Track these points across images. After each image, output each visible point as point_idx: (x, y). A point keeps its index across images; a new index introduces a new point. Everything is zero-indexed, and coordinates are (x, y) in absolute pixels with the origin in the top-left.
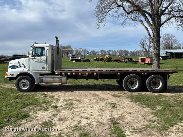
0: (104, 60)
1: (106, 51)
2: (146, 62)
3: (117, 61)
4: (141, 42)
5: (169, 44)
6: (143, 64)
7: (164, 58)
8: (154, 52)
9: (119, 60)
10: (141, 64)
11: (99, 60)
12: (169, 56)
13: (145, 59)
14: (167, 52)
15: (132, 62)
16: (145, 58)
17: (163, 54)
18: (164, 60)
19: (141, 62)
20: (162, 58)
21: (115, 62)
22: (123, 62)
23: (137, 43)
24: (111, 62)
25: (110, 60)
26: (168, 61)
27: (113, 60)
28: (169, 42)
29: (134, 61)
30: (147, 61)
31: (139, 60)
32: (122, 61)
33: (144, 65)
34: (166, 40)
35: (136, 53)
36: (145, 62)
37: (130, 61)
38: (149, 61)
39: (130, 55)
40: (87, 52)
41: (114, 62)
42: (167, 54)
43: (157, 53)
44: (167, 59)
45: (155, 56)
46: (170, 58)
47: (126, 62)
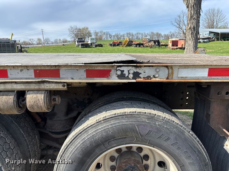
0: (122, 44)
1: (134, 34)
2: (179, 46)
3: (140, 45)
4: (177, 21)
5: (214, 23)
6: (174, 49)
7: (206, 40)
8: (189, 26)
9: (142, 44)
10: (172, 49)
11: (116, 45)
12: (213, 38)
13: (178, 41)
14: (211, 32)
15: (159, 46)
16: (177, 39)
17: (205, 35)
18: (205, 44)
19: (172, 46)
20: (202, 41)
21: (137, 47)
22: (147, 47)
23: (171, 22)
24: (131, 47)
25: (130, 44)
26: (211, 44)
27: (134, 44)
28: (213, 20)
29: (163, 45)
30: (180, 44)
31: (169, 43)
32: (146, 45)
33: (176, 50)
34: (210, 18)
35: (171, 36)
36: (177, 46)
37: (157, 45)
38: (182, 45)
39: (163, 39)
40: (109, 36)
41: (135, 47)
42: (209, 35)
43: (194, 26)
44: (210, 41)
45: (190, 32)
46: (214, 41)
47: (151, 47)
